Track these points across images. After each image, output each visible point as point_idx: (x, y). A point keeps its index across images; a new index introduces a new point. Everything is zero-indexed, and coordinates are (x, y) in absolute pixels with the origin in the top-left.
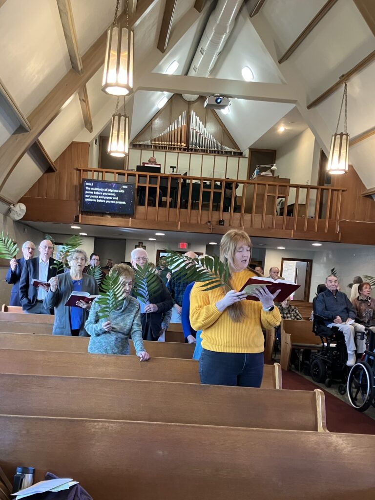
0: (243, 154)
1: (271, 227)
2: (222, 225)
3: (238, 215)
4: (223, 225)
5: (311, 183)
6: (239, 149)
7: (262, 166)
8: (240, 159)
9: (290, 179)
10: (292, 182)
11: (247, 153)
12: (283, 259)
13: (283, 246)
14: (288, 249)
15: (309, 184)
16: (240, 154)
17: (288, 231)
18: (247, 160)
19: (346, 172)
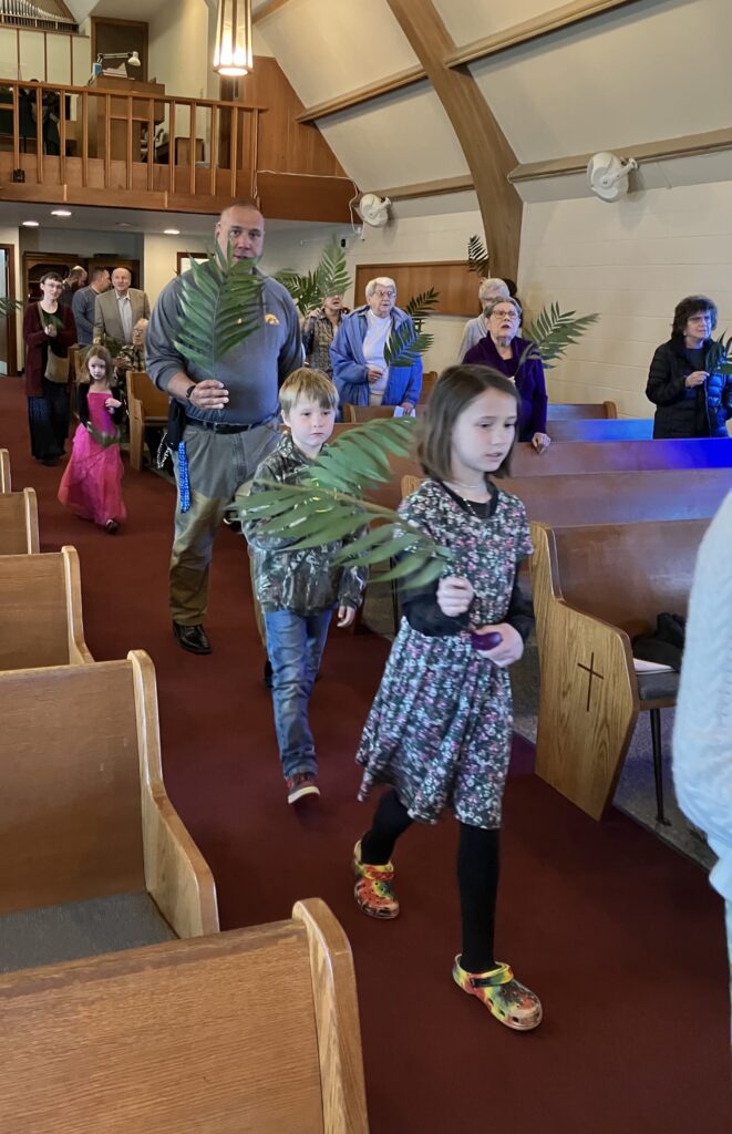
0: (80, 30)
1: (124, 186)
2: (20, 181)
3: (53, 160)
4: (24, 181)
5: (208, 95)
6: (72, 17)
7: (109, 56)
8: (74, 38)
9: (163, 86)
10: (168, 93)
11: (86, 26)
12: (181, 255)
13: (176, 228)
14: (186, 233)
15: (204, 98)
16: (72, 28)
17: (158, 195)
18: (89, 41)
19: (249, 73)
